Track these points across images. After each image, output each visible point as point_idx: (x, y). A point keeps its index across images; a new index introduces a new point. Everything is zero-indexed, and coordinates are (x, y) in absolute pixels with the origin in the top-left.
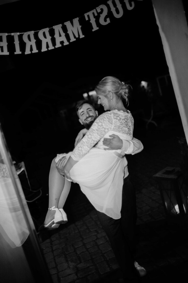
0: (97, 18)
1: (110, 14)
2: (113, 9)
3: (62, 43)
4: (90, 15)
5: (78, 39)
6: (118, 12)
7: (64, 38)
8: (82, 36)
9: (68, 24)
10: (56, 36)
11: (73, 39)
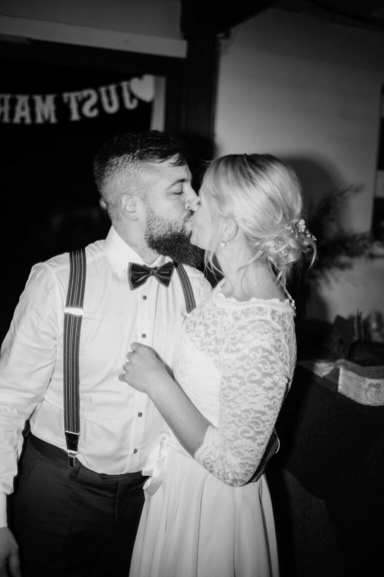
0: (81, 104)
1: (99, 105)
2: (105, 100)
3: (23, 119)
4: (72, 97)
5: (47, 122)
6: (110, 103)
7: (26, 114)
8: (53, 120)
9: (38, 99)
10: (18, 108)
11: (39, 120)
